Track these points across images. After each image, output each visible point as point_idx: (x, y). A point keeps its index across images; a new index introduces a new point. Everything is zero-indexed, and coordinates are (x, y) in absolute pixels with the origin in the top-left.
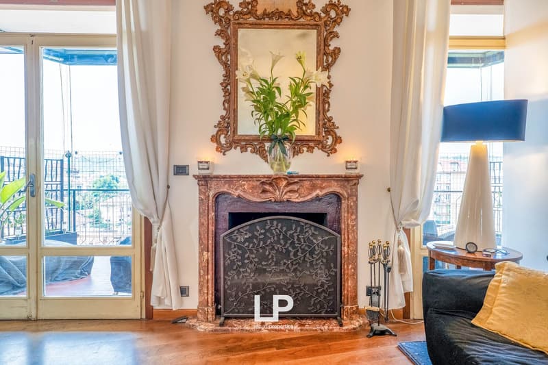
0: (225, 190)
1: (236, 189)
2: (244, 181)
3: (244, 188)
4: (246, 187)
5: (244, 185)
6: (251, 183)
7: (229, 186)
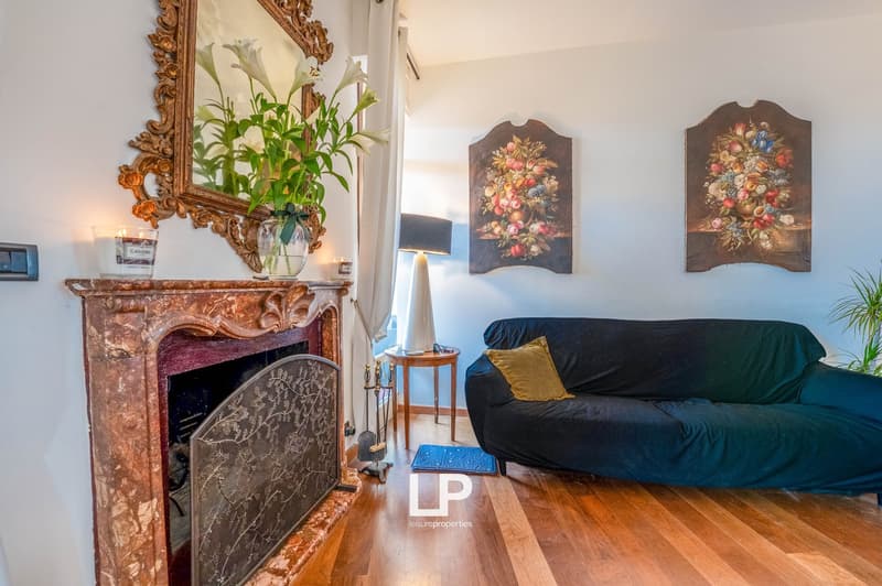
0: (191, 318)
1: (213, 316)
2: (233, 294)
3: (230, 312)
4: (234, 307)
5: (232, 303)
6: (246, 298)
7: (199, 307)
